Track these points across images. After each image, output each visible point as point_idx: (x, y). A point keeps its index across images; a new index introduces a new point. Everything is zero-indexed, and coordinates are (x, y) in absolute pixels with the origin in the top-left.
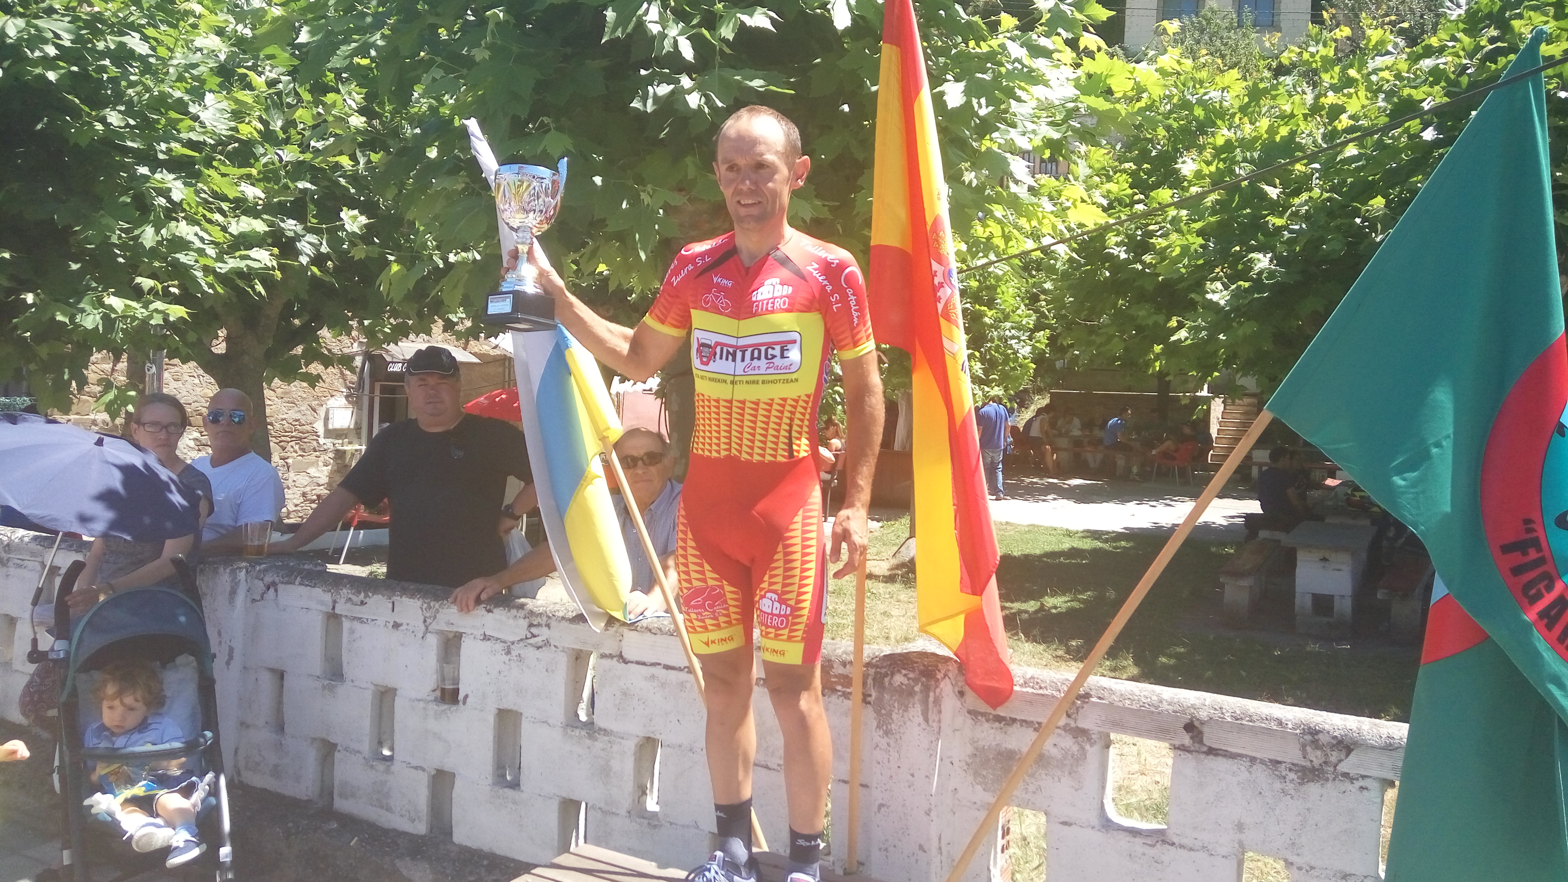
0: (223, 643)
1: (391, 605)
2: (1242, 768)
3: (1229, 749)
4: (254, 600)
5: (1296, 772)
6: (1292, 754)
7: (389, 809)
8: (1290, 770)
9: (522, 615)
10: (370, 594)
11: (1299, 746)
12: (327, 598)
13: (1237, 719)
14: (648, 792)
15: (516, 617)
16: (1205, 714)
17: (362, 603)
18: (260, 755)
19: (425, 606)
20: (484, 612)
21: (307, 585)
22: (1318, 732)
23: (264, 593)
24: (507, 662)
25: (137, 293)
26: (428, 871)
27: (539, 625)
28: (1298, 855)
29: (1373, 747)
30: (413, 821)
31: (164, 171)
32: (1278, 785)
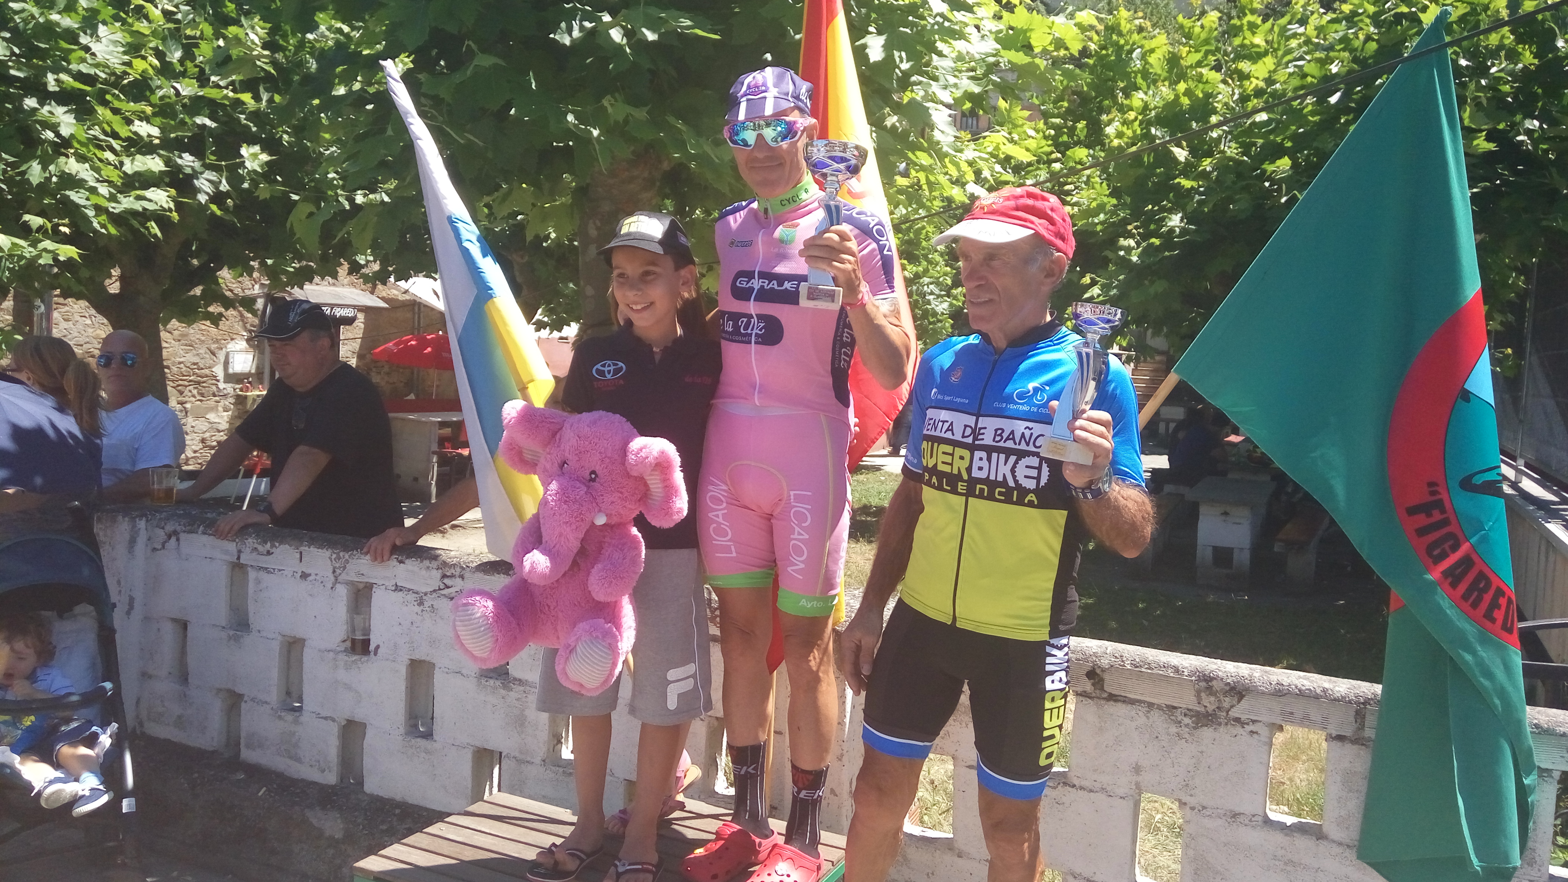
0: (123, 592)
1: (298, 556)
2: (1140, 713)
3: (1127, 695)
4: (154, 550)
5: (1192, 717)
6: (1187, 700)
7: (298, 760)
8: (1185, 715)
9: (435, 566)
10: (277, 544)
11: (1194, 693)
12: (232, 547)
13: (1137, 667)
14: (563, 740)
15: (428, 567)
16: (1107, 662)
17: (269, 553)
18: (164, 706)
19: (334, 556)
20: (395, 563)
21: (210, 535)
22: (1212, 679)
23: (165, 542)
24: (420, 612)
25: (25, 231)
26: (339, 821)
27: (452, 576)
28: (1191, 795)
29: (1263, 693)
30: (323, 771)
31: (53, 102)
32: (1174, 729)
